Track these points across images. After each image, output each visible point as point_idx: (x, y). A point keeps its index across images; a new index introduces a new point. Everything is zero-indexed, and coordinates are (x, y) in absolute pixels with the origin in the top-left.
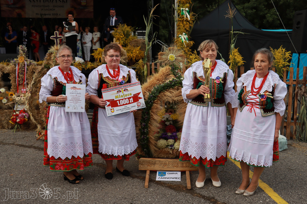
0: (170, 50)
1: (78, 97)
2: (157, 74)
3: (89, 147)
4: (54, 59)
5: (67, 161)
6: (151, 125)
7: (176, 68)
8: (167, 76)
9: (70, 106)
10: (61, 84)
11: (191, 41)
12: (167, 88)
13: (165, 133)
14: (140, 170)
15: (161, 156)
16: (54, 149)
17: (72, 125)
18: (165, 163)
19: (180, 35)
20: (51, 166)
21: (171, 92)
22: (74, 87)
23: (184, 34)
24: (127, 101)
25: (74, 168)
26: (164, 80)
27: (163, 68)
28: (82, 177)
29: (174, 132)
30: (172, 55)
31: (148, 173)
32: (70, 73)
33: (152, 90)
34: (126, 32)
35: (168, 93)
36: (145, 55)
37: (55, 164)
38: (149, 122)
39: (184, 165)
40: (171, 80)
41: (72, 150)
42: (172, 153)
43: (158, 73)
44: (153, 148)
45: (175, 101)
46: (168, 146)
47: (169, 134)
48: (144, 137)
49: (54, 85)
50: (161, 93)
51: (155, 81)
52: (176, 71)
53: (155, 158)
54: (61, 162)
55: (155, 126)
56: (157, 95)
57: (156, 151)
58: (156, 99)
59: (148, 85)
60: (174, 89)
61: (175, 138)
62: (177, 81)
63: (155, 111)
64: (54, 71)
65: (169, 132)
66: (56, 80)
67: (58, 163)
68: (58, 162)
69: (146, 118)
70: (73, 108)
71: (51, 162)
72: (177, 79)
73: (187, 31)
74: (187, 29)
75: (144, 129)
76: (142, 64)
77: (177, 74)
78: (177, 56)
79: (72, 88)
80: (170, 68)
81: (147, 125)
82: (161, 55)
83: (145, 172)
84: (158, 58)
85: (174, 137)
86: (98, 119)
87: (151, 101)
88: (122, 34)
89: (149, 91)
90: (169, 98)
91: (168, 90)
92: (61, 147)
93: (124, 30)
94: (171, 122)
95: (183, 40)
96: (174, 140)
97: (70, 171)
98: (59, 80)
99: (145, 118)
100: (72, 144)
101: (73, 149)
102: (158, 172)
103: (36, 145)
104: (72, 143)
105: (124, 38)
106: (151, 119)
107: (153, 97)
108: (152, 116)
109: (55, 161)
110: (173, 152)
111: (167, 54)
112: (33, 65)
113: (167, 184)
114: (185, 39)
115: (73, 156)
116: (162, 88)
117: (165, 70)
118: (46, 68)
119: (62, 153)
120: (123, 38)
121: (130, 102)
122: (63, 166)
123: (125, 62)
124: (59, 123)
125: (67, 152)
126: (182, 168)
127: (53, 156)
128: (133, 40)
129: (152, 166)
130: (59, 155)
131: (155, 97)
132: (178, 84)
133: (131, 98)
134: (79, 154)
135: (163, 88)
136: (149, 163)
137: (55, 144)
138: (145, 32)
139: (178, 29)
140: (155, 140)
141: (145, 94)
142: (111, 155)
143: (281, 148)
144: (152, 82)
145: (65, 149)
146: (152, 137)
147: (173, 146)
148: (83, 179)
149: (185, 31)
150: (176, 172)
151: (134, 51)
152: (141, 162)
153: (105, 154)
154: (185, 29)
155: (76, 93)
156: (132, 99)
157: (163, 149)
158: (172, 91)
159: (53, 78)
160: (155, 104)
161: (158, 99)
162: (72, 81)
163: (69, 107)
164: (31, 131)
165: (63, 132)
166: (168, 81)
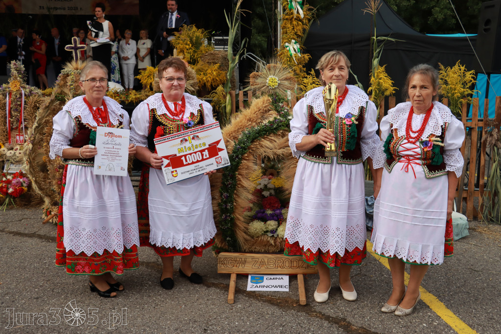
0: (269, 69)
1: (116, 150)
2: (247, 110)
3: (134, 236)
4: (72, 85)
5: (96, 258)
6: (239, 197)
7: (280, 99)
8: (265, 112)
9: (102, 166)
10: (88, 128)
11: (305, 54)
12: (265, 134)
13: (262, 210)
14: (220, 274)
15: (255, 248)
16: (73, 238)
17: (105, 198)
18: (263, 260)
19: (287, 44)
20: (69, 266)
21: (272, 140)
22: (111, 133)
23: (293, 42)
24: (198, 157)
25: (107, 270)
26: (260, 121)
27: (258, 100)
28: (121, 286)
29: (278, 209)
30: (273, 78)
31: (233, 278)
32: (103, 110)
33: (240, 137)
34: (195, 38)
35: (266, 143)
36: (228, 77)
37: (75, 264)
38: (235, 192)
39: (295, 265)
40: (271, 119)
41: (105, 240)
42: (273, 244)
43: (249, 108)
44: (241, 236)
45: (278, 156)
46: (267, 231)
47: (269, 212)
48: (226, 216)
49: (75, 129)
50: (255, 142)
51: (245, 121)
52: (280, 104)
53: (245, 252)
54: (86, 259)
55: (245, 199)
56: (247, 146)
57: (246, 240)
58: (246, 153)
59: (233, 129)
60: (277, 135)
61: (278, 219)
62: (281, 122)
63: (245, 172)
64: (75, 105)
65: (268, 208)
66: (78, 120)
67: (79, 262)
68: (80, 259)
69: (230, 184)
70: (108, 169)
71: (69, 259)
72: (281, 119)
73: (298, 36)
74: (299, 33)
75: (226, 203)
76: (222, 94)
77: (282, 111)
78: (282, 80)
79: (106, 135)
80: (269, 100)
81: (231, 197)
82: (254, 77)
83: (228, 276)
84: (249, 82)
85: (277, 216)
86: (148, 186)
87: (237, 156)
88: (188, 42)
89: (235, 138)
90: (269, 150)
91: (266, 136)
92: (86, 235)
93: (191, 35)
94: (273, 192)
95: (293, 52)
96: (276, 223)
97: (100, 274)
98: (84, 121)
99: (228, 185)
100: (104, 230)
101: (106, 237)
102: (250, 277)
103: (42, 233)
104: (104, 228)
105: (192, 49)
106: (239, 187)
107: (241, 150)
108: (240, 181)
109: (76, 257)
110: (275, 243)
111: (264, 76)
112: (35, 96)
113: (265, 296)
114: (295, 51)
115: (105, 250)
116: (256, 133)
117: (262, 103)
118: (59, 100)
119: (88, 246)
120: (190, 48)
121: (205, 157)
122: (89, 266)
123: (193, 89)
124: (83, 195)
125: (95, 243)
126: (290, 269)
127: (71, 250)
128: (207, 52)
129: (240, 267)
130: (82, 248)
131: (245, 149)
132: (283, 126)
133: (205, 151)
134: (116, 247)
135: (258, 133)
136: (236, 261)
137: (75, 229)
138: (228, 39)
139: (283, 33)
140: (244, 222)
141: (228, 143)
142: (171, 248)
143: (457, 235)
144: (240, 124)
145: (92, 238)
146: (240, 216)
147: (275, 232)
148: (124, 290)
149: (295, 37)
150: (280, 277)
151: (209, 71)
152: (222, 259)
153: (161, 247)
154: (296, 34)
155: (114, 143)
156: (206, 153)
157: (258, 237)
158: (273, 138)
159: (74, 118)
160: (245, 161)
161: (250, 152)
162: (106, 123)
163: (99, 167)
164: (33, 209)
165: (91, 209)
166: (267, 121)
